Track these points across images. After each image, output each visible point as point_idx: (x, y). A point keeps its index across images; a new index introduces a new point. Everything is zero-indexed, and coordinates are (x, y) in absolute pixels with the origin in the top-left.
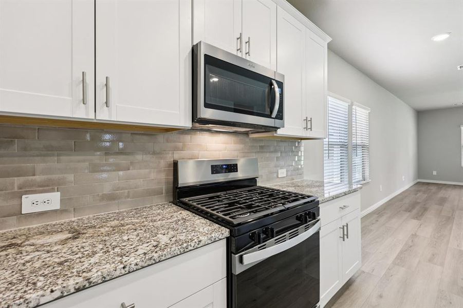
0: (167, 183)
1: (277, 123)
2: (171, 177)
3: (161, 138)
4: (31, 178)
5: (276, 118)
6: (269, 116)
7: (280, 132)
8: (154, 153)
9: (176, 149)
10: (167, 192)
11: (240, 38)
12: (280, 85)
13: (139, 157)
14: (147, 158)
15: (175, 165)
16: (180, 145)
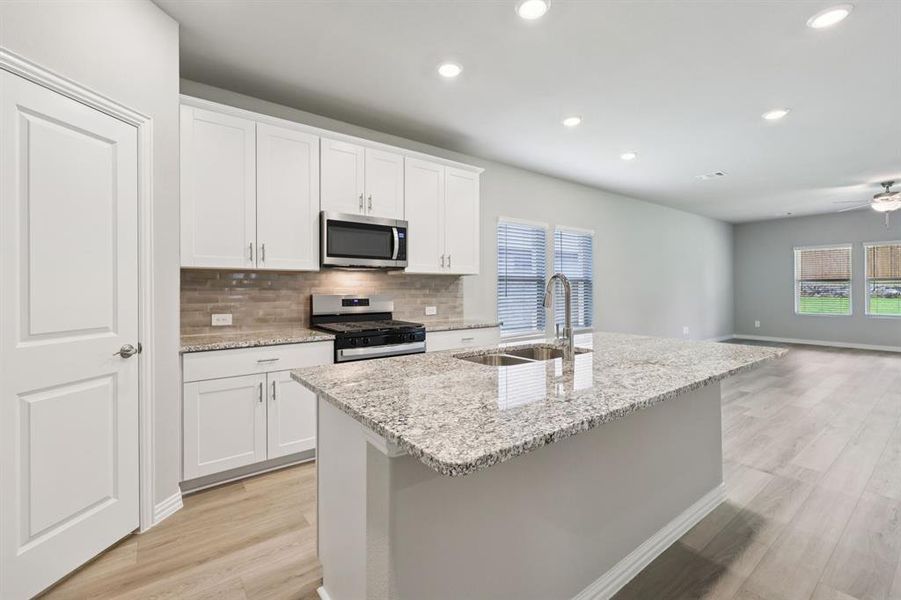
0: (306, 313)
1: (400, 263)
2: (309, 308)
3: (300, 277)
4: (216, 304)
5: (398, 259)
6: (391, 258)
7: (407, 270)
8: (295, 289)
9: (314, 286)
10: (306, 320)
11: (361, 197)
12: (403, 230)
13: (284, 292)
14: (290, 293)
15: (311, 297)
16: (316, 282)
